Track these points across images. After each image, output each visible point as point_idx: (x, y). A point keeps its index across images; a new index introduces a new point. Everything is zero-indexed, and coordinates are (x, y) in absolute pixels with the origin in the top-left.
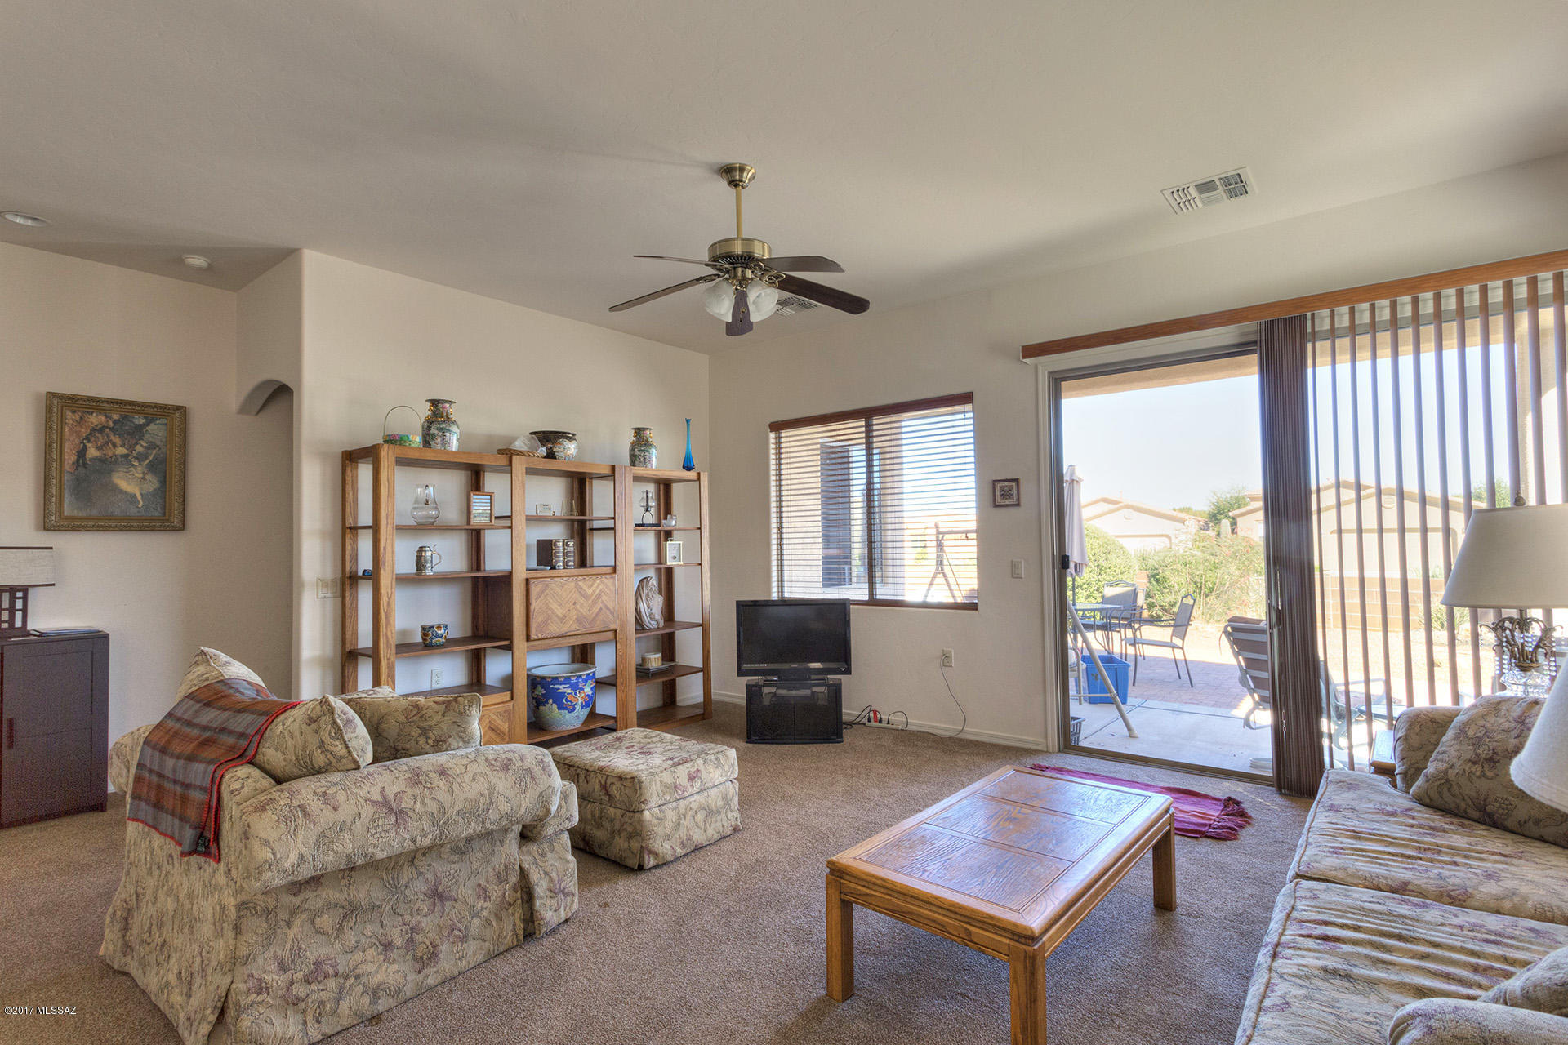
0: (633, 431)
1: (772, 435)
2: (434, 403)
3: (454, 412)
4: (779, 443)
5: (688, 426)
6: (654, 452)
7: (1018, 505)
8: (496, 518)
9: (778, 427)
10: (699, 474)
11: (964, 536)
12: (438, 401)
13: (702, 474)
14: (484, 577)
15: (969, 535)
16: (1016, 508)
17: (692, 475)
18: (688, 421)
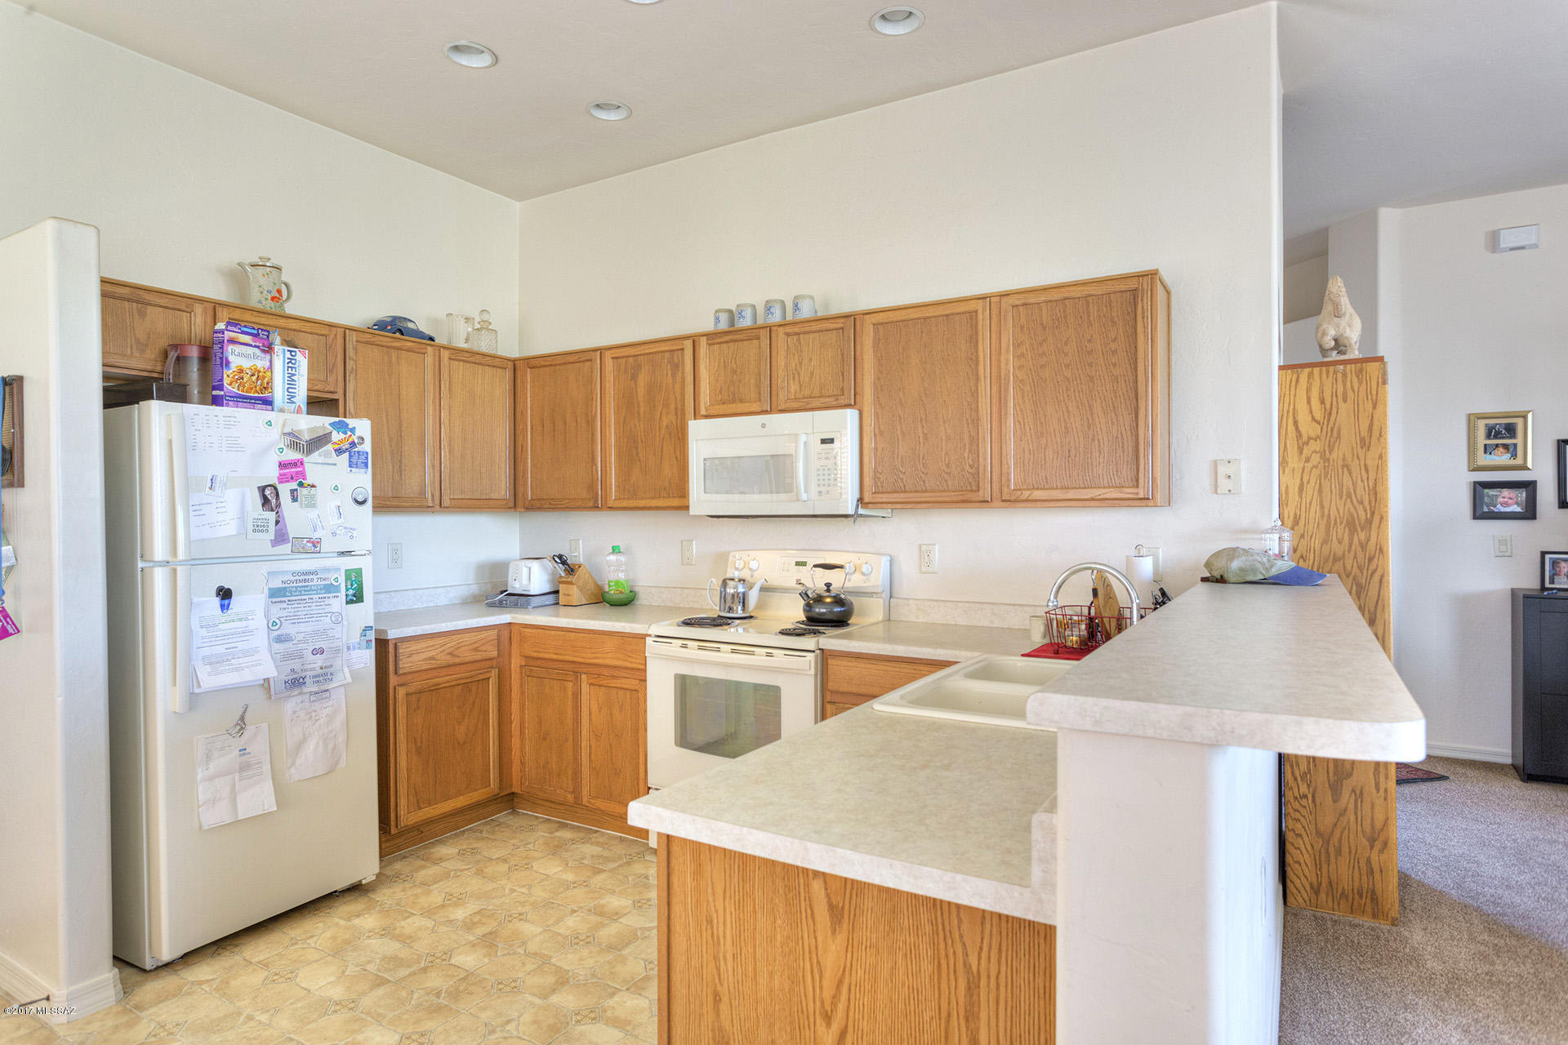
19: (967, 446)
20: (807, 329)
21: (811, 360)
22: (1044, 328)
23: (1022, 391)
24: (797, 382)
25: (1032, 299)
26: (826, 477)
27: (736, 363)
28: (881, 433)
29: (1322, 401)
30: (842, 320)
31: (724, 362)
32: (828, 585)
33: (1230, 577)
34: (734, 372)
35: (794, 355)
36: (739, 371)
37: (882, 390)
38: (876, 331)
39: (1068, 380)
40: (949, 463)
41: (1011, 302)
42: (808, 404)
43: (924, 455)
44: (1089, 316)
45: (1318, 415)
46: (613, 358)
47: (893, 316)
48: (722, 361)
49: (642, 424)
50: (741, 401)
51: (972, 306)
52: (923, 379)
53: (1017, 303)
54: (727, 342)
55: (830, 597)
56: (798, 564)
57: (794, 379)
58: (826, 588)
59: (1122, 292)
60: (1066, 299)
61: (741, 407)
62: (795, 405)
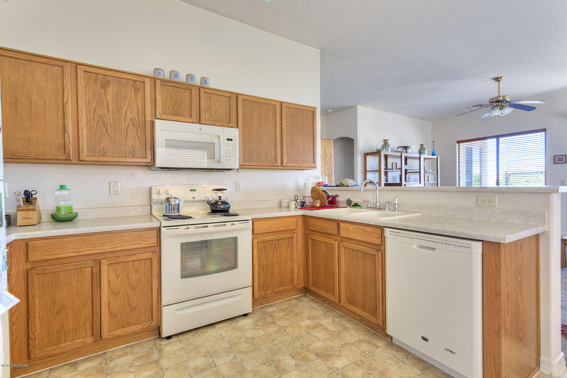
0: (420, 146)
1: (457, 144)
2: (385, 140)
3: (389, 142)
4: (459, 147)
5: (434, 143)
6: (426, 150)
7: (566, 163)
8: (398, 169)
9: (459, 142)
10: (437, 157)
11: (540, 173)
12: (387, 140)
13: (438, 156)
14: (388, 183)
15: (543, 173)
16: (565, 164)
17: (435, 157)
18: (433, 142)
19: (273, 148)
20: (215, 93)
21: (215, 106)
22: (293, 115)
23: (288, 133)
24: (209, 113)
25: (291, 106)
26: (229, 154)
27: (177, 97)
28: (245, 140)
29: (324, 147)
30: (230, 94)
31: (170, 95)
32: (220, 197)
33: (349, 185)
34: (176, 101)
35: (208, 101)
36: (179, 101)
37: (245, 124)
38: (243, 103)
39: (299, 132)
40: (267, 153)
41: (285, 105)
42: (215, 123)
43: (259, 149)
44: (303, 115)
45: (324, 151)
46: (85, 71)
47: (249, 98)
48: (169, 95)
49: (111, 115)
50: (180, 116)
51: (274, 103)
52: (259, 123)
53: (287, 106)
54: (173, 87)
55: (220, 202)
56: (191, 190)
57: (208, 111)
58: (219, 198)
59: (310, 111)
60: (299, 109)
61: (181, 118)
62: (209, 123)
